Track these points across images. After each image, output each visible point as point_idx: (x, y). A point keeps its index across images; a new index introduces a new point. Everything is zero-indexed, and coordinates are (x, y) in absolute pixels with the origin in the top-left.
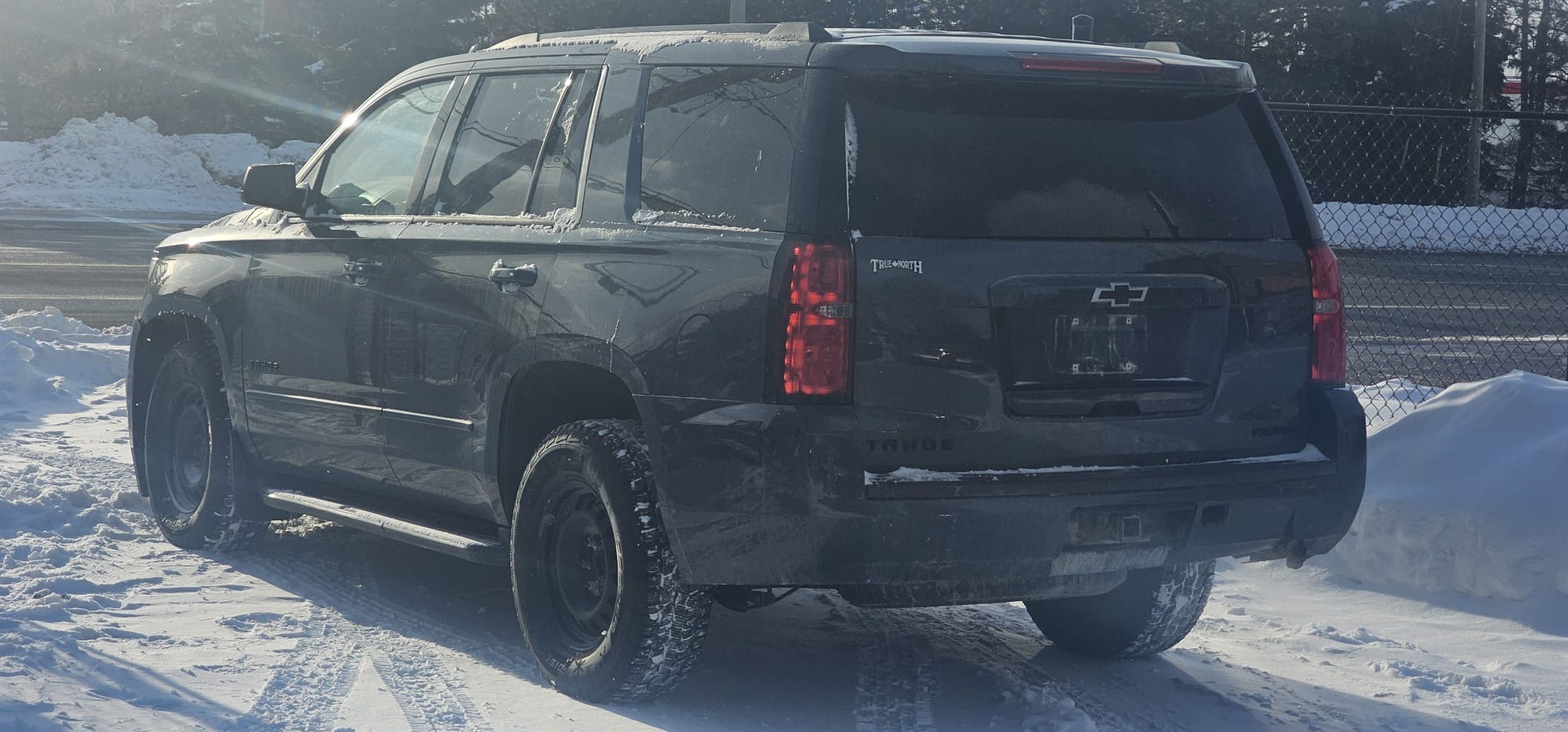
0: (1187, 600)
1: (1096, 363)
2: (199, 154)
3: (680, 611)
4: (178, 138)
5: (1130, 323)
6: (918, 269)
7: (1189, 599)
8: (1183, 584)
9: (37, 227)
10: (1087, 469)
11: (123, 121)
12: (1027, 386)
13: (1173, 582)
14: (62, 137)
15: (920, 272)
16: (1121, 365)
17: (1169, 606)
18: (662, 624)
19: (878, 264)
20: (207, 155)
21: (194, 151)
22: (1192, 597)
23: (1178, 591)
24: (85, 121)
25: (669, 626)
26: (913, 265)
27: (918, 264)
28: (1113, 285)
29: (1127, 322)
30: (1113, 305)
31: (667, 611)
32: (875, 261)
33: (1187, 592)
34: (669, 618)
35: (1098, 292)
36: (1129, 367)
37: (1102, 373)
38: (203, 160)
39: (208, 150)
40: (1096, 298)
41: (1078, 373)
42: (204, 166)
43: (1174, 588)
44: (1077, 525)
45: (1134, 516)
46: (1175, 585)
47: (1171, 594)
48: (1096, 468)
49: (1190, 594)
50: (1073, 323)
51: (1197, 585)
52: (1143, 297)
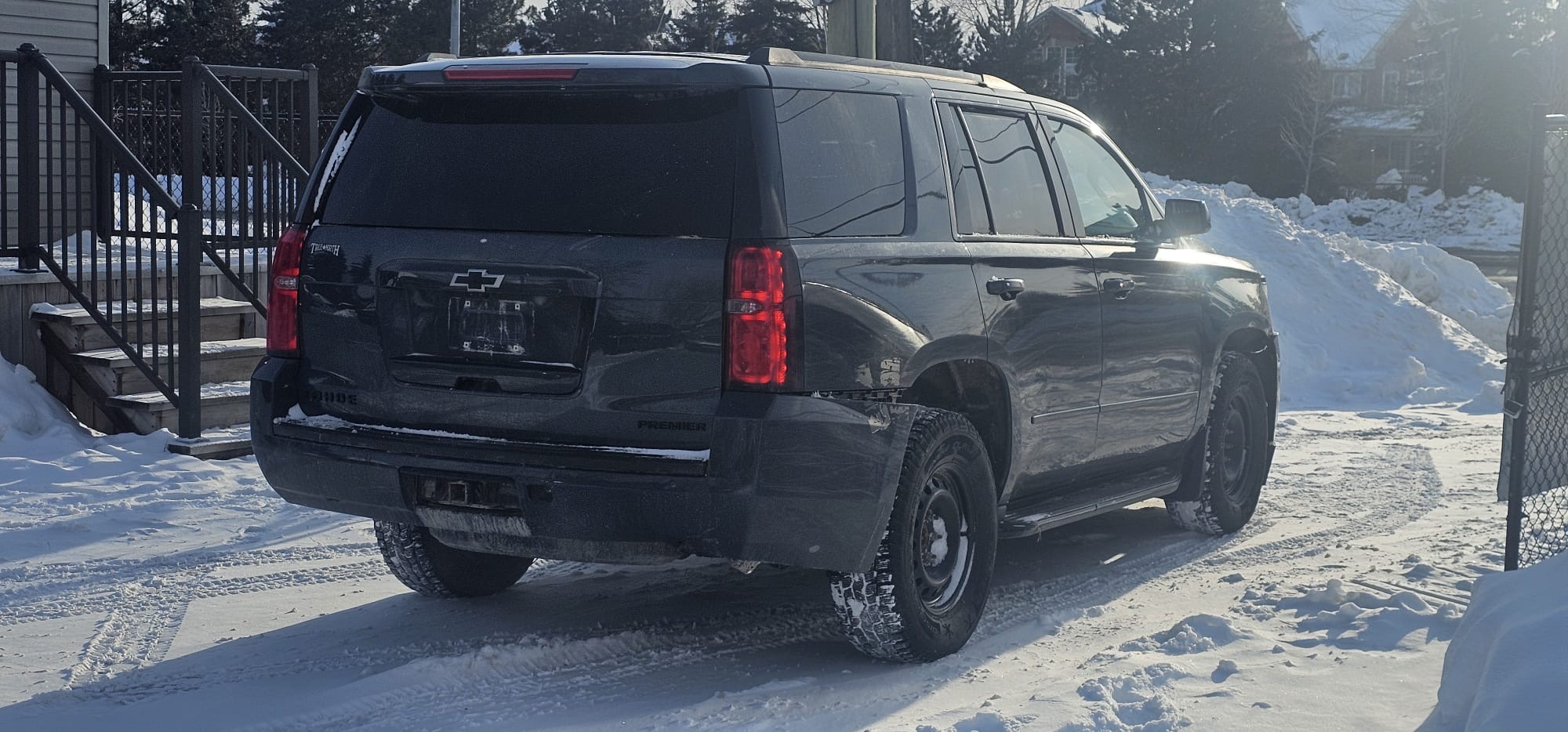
1: (487, 343)
5: (519, 309)
6: (336, 252)
8: (851, 586)
13: (840, 583)
15: (337, 254)
16: (510, 346)
17: (845, 607)
19: (314, 248)
22: (866, 602)
23: (849, 594)
26: (334, 248)
27: (337, 248)
29: (516, 308)
30: (469, 289)
32: (314, 244)
33: (859, 597)
35: (455, 277)
36: (516, 349)
37: (491, 352)
40: (453, 282)
41: (469, 350)
43: (843, 590)
44: (433, 484)
45: (460, 483)
46: (844, 587)
47: (842, 595)
48: (466, 436)
49: (863, 599)
50: (466, 305)
51: (868, 592)
52: (497, 285)
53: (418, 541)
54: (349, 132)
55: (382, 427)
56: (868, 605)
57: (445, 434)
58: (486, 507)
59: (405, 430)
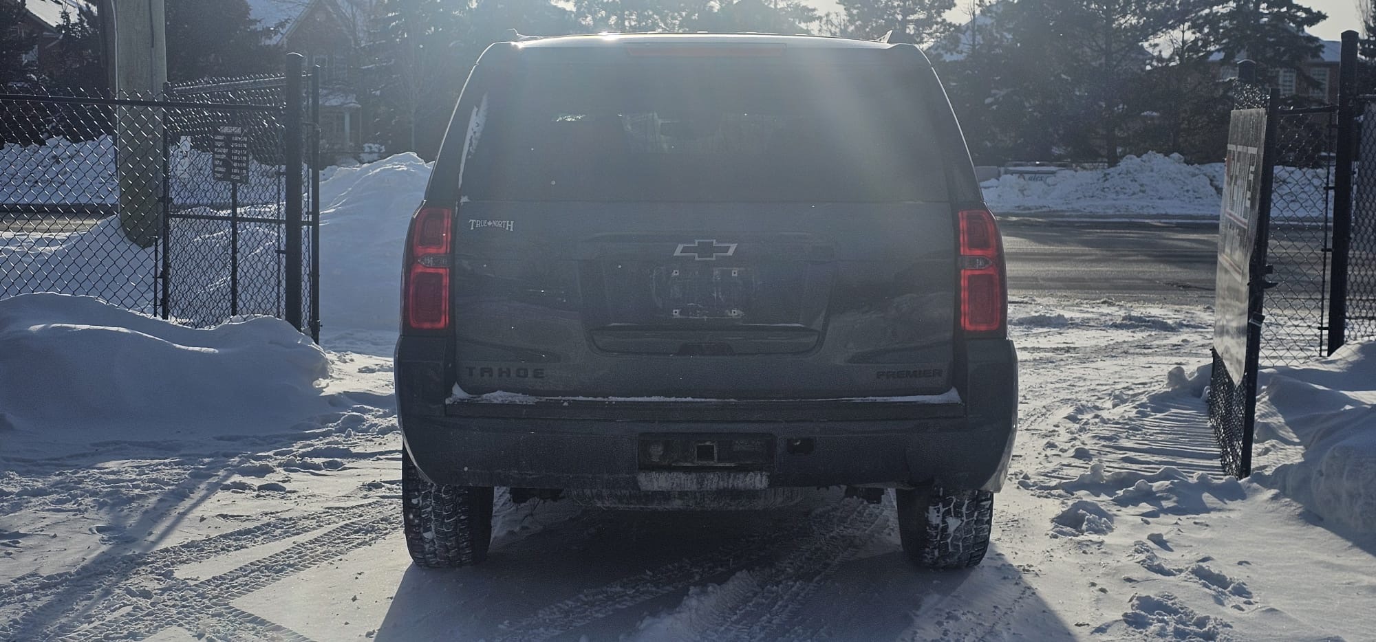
0: (960, 522)
1: (700, 309)
2: (1208, 177)
3: (437, 498)
4: (1198, 166)
5: (736, 275)
6: (509, 227)
7: (963, 521)
8: (952, 506)
9: (1077, 225)
10: (679, 399)
11: (1161, 156)
12: (621, 326)
13: (940, 505)
14: (1118, 167)
15: (511, 230)
16: (727, 312)
17: (941, 525)
18: (423, 507)
19: (475, 224)
20: (1214, 177)
21: (1205, 175)
22: (964, 518)
23: (948, 513)
24: (1135, 157)
25: (429, 509)
26: (506, 224)
27: (510, 223)
28: (697, 241)
29: (733, 275)
30: (697, 258)
31: (425, 498)
32: (473, 221)
33: (958, 515)
34: (428, 503)
35: (680, 247)
36: (735, 314)
37: (705, 317)
38: (1211, 180)
39: (1215, 174)
40: (678, 252)
41: (679, 316)
42: (1211, 184)
43: (942, 510)
44: (660, 448)
45: (708, 443)
46: (943, 507)
47: (941, 515)
48: (689, 399)
49: (962, 516)
50: (674, 274)
51: (967, 509)
52: (730, 252)
53: (463, 513)
54: (478, 107)
55: (581, 398)
56: (965, 520)
57: (662, 399)
58: (733, 465)
59: (612, 398)
